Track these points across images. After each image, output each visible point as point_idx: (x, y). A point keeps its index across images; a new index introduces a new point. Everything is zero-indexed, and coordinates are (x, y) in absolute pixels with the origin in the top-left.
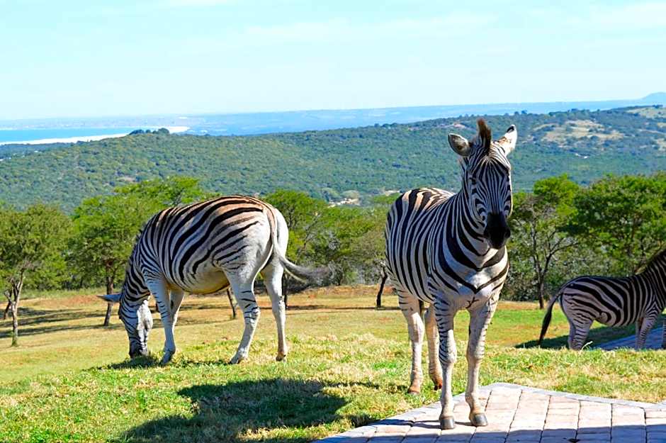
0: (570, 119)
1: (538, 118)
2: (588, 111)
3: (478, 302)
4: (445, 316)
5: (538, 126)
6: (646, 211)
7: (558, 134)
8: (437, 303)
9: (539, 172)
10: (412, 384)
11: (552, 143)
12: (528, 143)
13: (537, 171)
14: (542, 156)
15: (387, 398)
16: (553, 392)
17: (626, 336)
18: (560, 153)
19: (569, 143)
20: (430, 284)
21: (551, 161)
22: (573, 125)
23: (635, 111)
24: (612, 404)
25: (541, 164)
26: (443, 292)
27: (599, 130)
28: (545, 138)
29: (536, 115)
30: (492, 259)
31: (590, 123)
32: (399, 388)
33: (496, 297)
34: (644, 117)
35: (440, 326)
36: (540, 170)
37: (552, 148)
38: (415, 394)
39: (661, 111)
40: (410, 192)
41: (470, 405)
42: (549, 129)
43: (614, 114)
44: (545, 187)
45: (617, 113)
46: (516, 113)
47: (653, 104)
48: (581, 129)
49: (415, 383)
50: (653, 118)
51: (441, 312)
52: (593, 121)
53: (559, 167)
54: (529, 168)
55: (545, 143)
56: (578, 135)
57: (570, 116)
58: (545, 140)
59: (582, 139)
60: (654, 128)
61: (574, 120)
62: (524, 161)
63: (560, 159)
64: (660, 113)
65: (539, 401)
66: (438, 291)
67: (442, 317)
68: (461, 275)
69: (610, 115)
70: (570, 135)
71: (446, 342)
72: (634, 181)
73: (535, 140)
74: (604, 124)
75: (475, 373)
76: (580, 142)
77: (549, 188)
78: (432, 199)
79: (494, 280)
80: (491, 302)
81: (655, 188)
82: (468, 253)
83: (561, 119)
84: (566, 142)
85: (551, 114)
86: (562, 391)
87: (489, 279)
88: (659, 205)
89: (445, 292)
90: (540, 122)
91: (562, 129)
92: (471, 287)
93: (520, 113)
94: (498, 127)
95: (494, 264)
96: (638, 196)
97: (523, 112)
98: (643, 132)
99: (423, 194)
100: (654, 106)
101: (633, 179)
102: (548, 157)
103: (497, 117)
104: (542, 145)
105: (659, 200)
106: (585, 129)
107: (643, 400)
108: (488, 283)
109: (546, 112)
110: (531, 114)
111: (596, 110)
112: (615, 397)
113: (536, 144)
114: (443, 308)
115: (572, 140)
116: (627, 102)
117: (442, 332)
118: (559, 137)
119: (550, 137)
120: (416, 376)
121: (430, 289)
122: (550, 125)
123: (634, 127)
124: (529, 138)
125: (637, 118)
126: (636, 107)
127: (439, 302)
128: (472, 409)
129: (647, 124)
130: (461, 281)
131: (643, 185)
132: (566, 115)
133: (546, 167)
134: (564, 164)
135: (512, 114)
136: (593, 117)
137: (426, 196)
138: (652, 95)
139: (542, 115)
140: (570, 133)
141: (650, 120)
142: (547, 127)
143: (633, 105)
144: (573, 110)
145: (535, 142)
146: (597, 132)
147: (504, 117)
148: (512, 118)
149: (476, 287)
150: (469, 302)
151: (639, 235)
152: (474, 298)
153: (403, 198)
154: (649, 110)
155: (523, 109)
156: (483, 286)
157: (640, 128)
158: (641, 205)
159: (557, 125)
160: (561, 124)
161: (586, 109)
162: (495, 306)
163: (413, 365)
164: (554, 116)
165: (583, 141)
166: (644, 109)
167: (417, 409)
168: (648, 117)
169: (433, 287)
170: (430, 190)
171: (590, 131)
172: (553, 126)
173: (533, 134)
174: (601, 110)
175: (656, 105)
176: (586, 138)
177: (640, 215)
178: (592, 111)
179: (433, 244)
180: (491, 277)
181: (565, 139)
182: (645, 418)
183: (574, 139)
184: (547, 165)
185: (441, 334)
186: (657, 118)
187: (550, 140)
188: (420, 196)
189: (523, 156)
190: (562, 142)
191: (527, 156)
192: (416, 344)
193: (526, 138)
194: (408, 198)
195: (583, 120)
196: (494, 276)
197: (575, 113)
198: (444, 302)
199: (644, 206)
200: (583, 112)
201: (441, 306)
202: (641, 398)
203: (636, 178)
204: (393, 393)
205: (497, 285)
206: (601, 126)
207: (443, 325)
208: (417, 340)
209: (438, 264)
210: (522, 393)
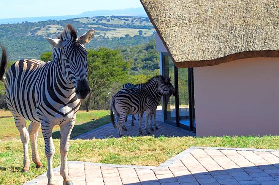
0: (48, 24)
1: (33, 24)
2: (56, 20)
3: (65, 121)
4: (47, 130)
5: (33, 28)
6: (95, 66)
7: (43, 32)
8: (43, 123)
9: (35, 49)
10: (24, 166)
11: (40, 36)
12: (29, 36)
13: (34, 49)
14: (36, 42)
15: (12, 175)
16: (101, 164)
17: (101, 126)
18: (44, 40)
19: (48, 35)
20: (38, 113)
21: (40, 44)
22: (50, 27)
23: (77, 20)
24: (134, 169)
25: (36, 46)
26: (46, 117)
27: (61, 29)
28: (37, 33)
29: (32, 23)
30: (73, 99)
31: (57, 26)
32: (16, 168)
33: (75, 117)
34: (82, 23)
35: (45, 135)
36: (35, 48)
37: (40, 38)
38: (27, 171)
39: (89, 20)
40: (19, 61)
41: (63, 177)
42: (39, 29)
43: (68, 21)
44: (46, 56)
45: (69, 21)
46: (23, 22)
47: (85, 17)
48: (54, 29)
49: (26, 166)
50: (86, 23)
51: (45, 128)
52: (58, 25)
53: (44, 47)
54: (30, 48)
55: (37, 36)
56: (52, 32)
57: (48, 23)
58: (37, 34)
59: (54, 33)
60: (87, 27)
61: (50, 25)
62: (27, 44)
63: (44, 43)
64: (89, 21)
65: (95, 170)
66: (43, 116)
67: (46, 130)
68: (56, 108)
69: (66, 22)
70: (48, 32)
71: (49, 144)
72: (89, 52)
73: (32, 34)
74: (64, 26)
75: (65, 159)
76: (53, 35)
77: (48, 57)
78: (33, 65)
79: (74, 109)
80: (72, 120)
81: (99, 55)
82: (60, 97)
83: (44, 25)
84: (47, 35)
85: (39, 22)
86: (105, 163)
87: (72, 109)
88: (101, 63)
89: (47, 117)
90: (34, 26)
91: (45, 29)
92: (62, 114)
93: (25, 22)
94: (15, 29)
95: (74, 101)
96: (91, 59)
97: (26, 22)
98: (81, 30)
99: (27, 62)
100: (86, 17)
101: (89, 51)
102: (39, 42)
103: (14, 25)
104: (35, 37)
105: (101, 61)
106: (55, 29)
107: (150, 165)
108: (71, 111)
109: (37, 22)
110: (29, 23)
111: (60, 20)
112: (135, 164)
113: (33, 36)
114: (46, 126)
115: (50, 34)
116: (73, 16)
117: (47, 139)
118: (43, 33)
119: (39, 33)
120: (27, 162)
121: (38, 116)
122: (39, 27)
123: (78, 27)
124: (29, 34)
125: (78, 23)
126: (78, 18)
127: (44, 122)
128: (65, 178)
129: (83, 26)
130: (56, 111)
131: (93, 54)
132: (46, 23)
133: (38, 47)
134: (46, 45)
135: (21, 23)
136: (59, 23)
137: (29, 64)
138: (85, 13)
139: (35, 23)
140: (49, 31)
141: (84, 24)
142: (38, 28)
143: (77, 17)
144: (49, 20)
145: (32, 36)
146: (61, 30)
147: (17, 24)
148: (21, 25)
149: (64, 113)
150: (61, 122)
151: (92, 77)
152: (63, 120)
153: (15, 65)
154: (84, 19)
155: (26, 21)
156: (68, 113)
157: (80, 28)
158: (93, 63)
159: (42, 27)
160: (44, 27)
161: (55, 20)
162: (74, 122)
163: (24, 156)
164: (41, 23)
165: (54, 34)
166: (81, 19)
167: (31, 181)
168: (83, 23)
169: (40, 114)
170: (30, 60)
171: (58, 30)
172: (40, 28)
173: (31, 32)
174: (62, 20)
175: (87, 17)
176: (56, 33)
177: (92, 68)
178: (58, 20)
179: (39, 90)
180: (72, 108)
181: (46, 34)
182: (155, 175)
183: (51, 33)
184: (38, 46)
185: (46, 140)
186: (88, 23)
187: (39, 34)
188: (25, 64)
189: (27, 42)
190: (45, 35)
191: (29, 42)
192: (25, 144)
193: (28, 34)
194: (18, 65)
195: (54, 24)
196: (74, 107)
197: (50, 22)
198: (47, 122)
199: (94, 64)
200: (54, 21)
201: (45, 124)
202: (148, 164)
203: (90, 51)
204: (14, 172)
205: (75, 111)
206: (62, 27)
207: (47, 135)
208: (26, 142)
209: (43, 102)
210: (84, 166)
